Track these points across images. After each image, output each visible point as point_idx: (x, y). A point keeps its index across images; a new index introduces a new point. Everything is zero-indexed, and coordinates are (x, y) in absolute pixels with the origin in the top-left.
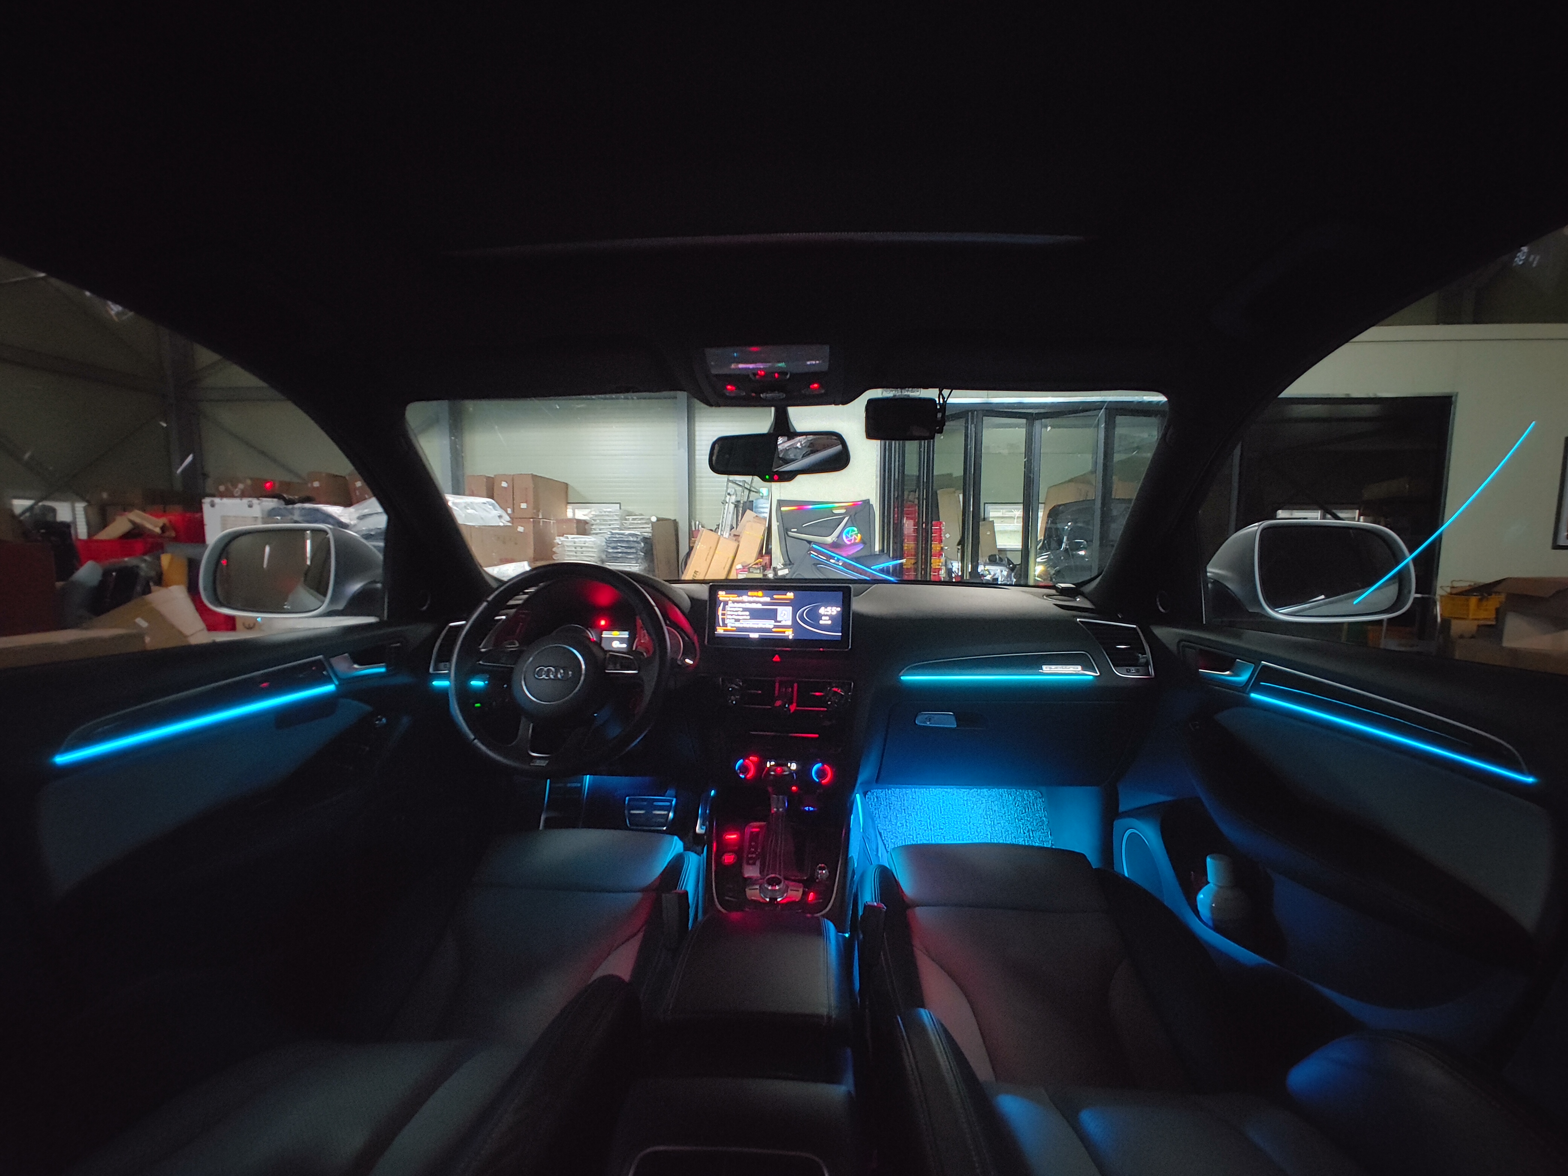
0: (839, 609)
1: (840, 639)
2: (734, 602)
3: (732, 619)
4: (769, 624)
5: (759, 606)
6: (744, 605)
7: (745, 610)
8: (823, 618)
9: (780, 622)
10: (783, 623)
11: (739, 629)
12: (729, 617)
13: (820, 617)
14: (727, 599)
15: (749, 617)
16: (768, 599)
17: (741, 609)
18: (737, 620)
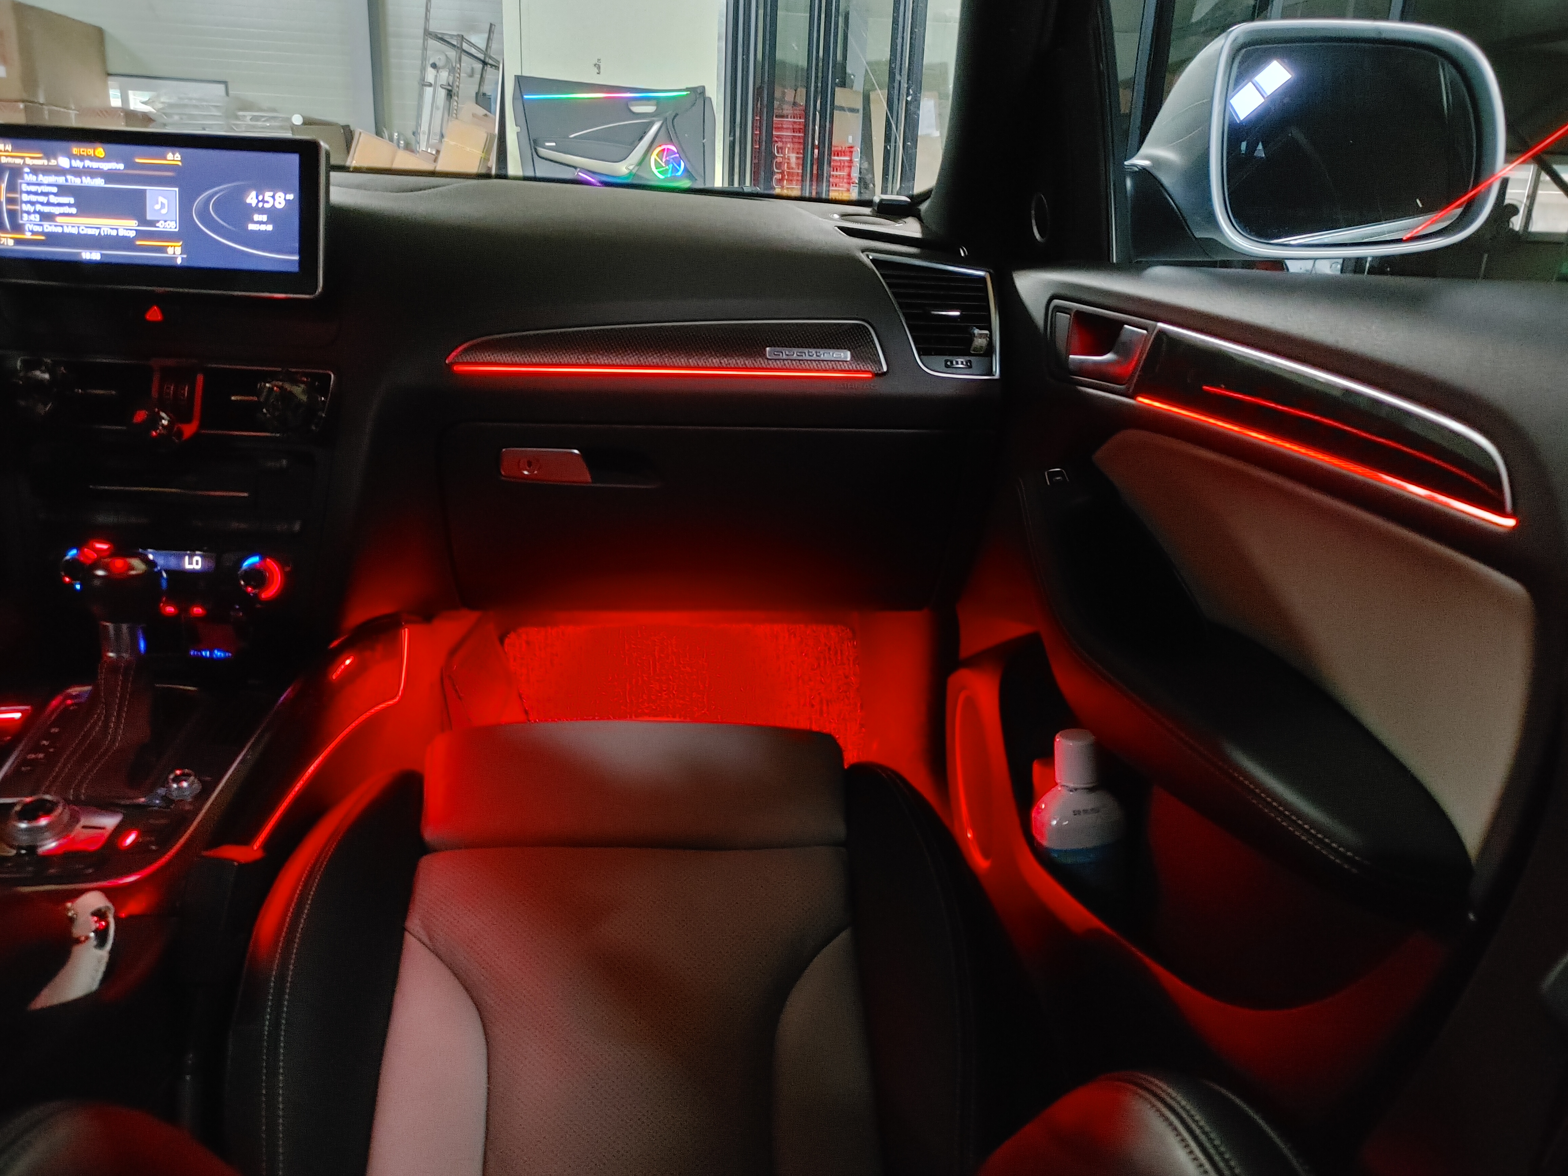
0: (290, 197)
1: (295, 268)
2: (35, 170)
3: (35, 212)
4: (126, 227)
5: (99, 182)
6: (61, 180)
7: (63, 190)
8: (256, 217)
9: (152, 223)
10: (161, 226)
11: (52, 239)
12: (28, 208)
13: (248, 212)
14: (19, 161)
15: (74, 210)
16: (121, 166)
17: (55, 190)
18: (47, 217)
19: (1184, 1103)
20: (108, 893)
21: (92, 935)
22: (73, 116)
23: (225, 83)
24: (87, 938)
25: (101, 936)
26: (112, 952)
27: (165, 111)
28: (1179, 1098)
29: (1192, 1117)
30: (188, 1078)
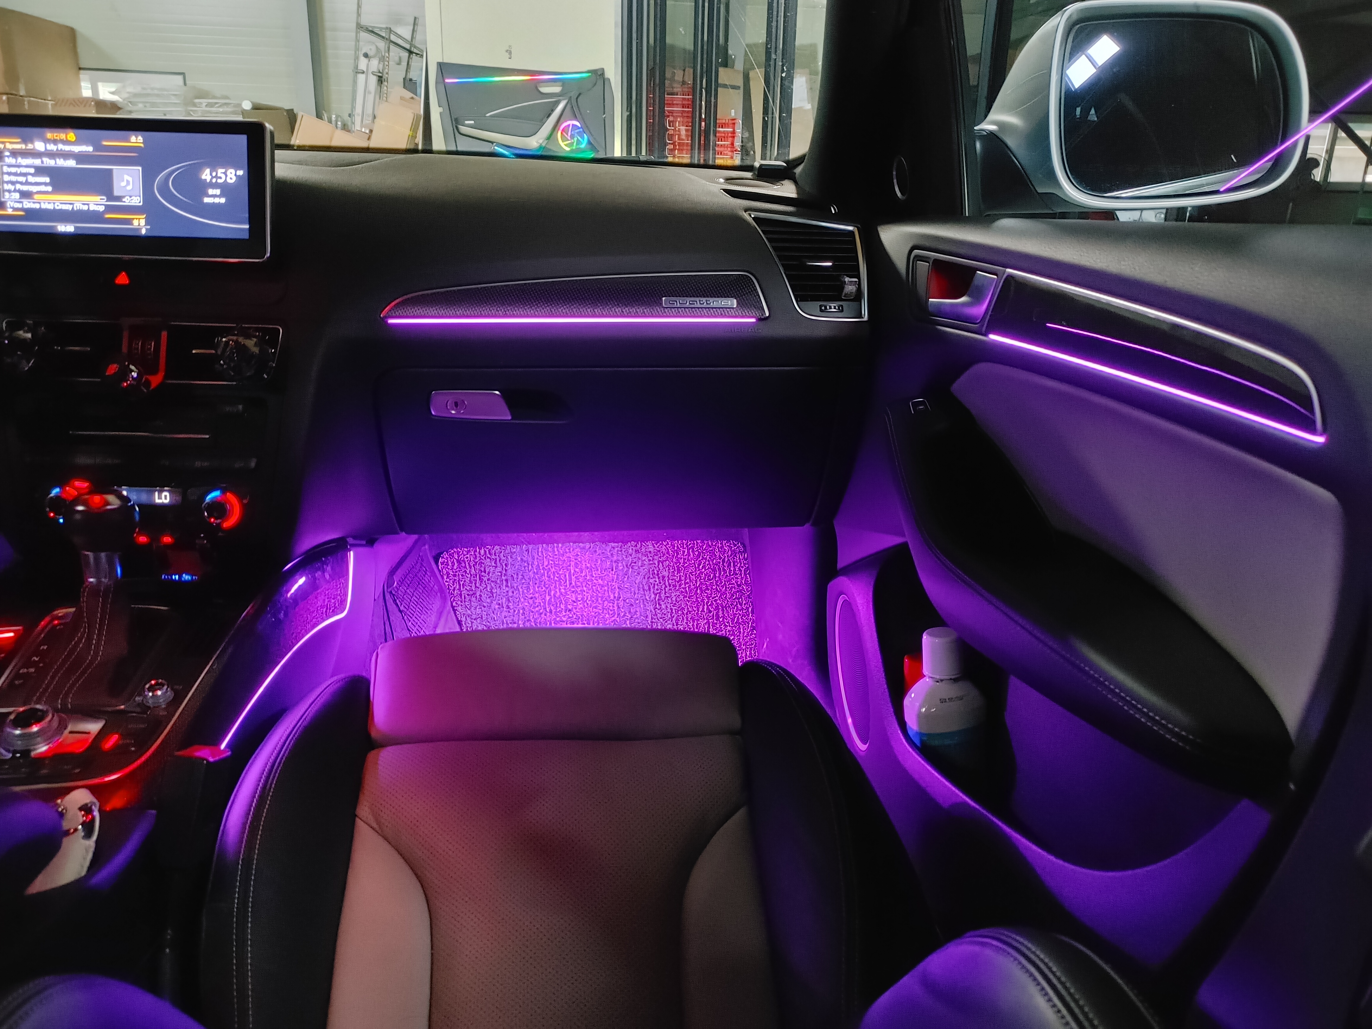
0: (240, 173)
1: (246, 236)
2: (14, 154)
3: (15, 191)
4: (96, 203)
5: (71, 163)
6: (37, 162)
7: (40, 171)
8: (211, 192)
9: (119, 198)
10: (127, 201)
11: (31, 214)
12: (9, 187)
13: (203, 187)
15: (49, 189)
16: (90, 149)
17: (32, 171)
18: (26, 195)
19: (1042, 956)
20: (93, 790)
21: (80, 827)
22: (50, 106)
23: (183, 74)
24: (76, 830)
25: (88, 828)
26: (97, 842)
27: (130, 100)
28: (1038, 952)
29: (1050, 969)
30: (168, 950)
